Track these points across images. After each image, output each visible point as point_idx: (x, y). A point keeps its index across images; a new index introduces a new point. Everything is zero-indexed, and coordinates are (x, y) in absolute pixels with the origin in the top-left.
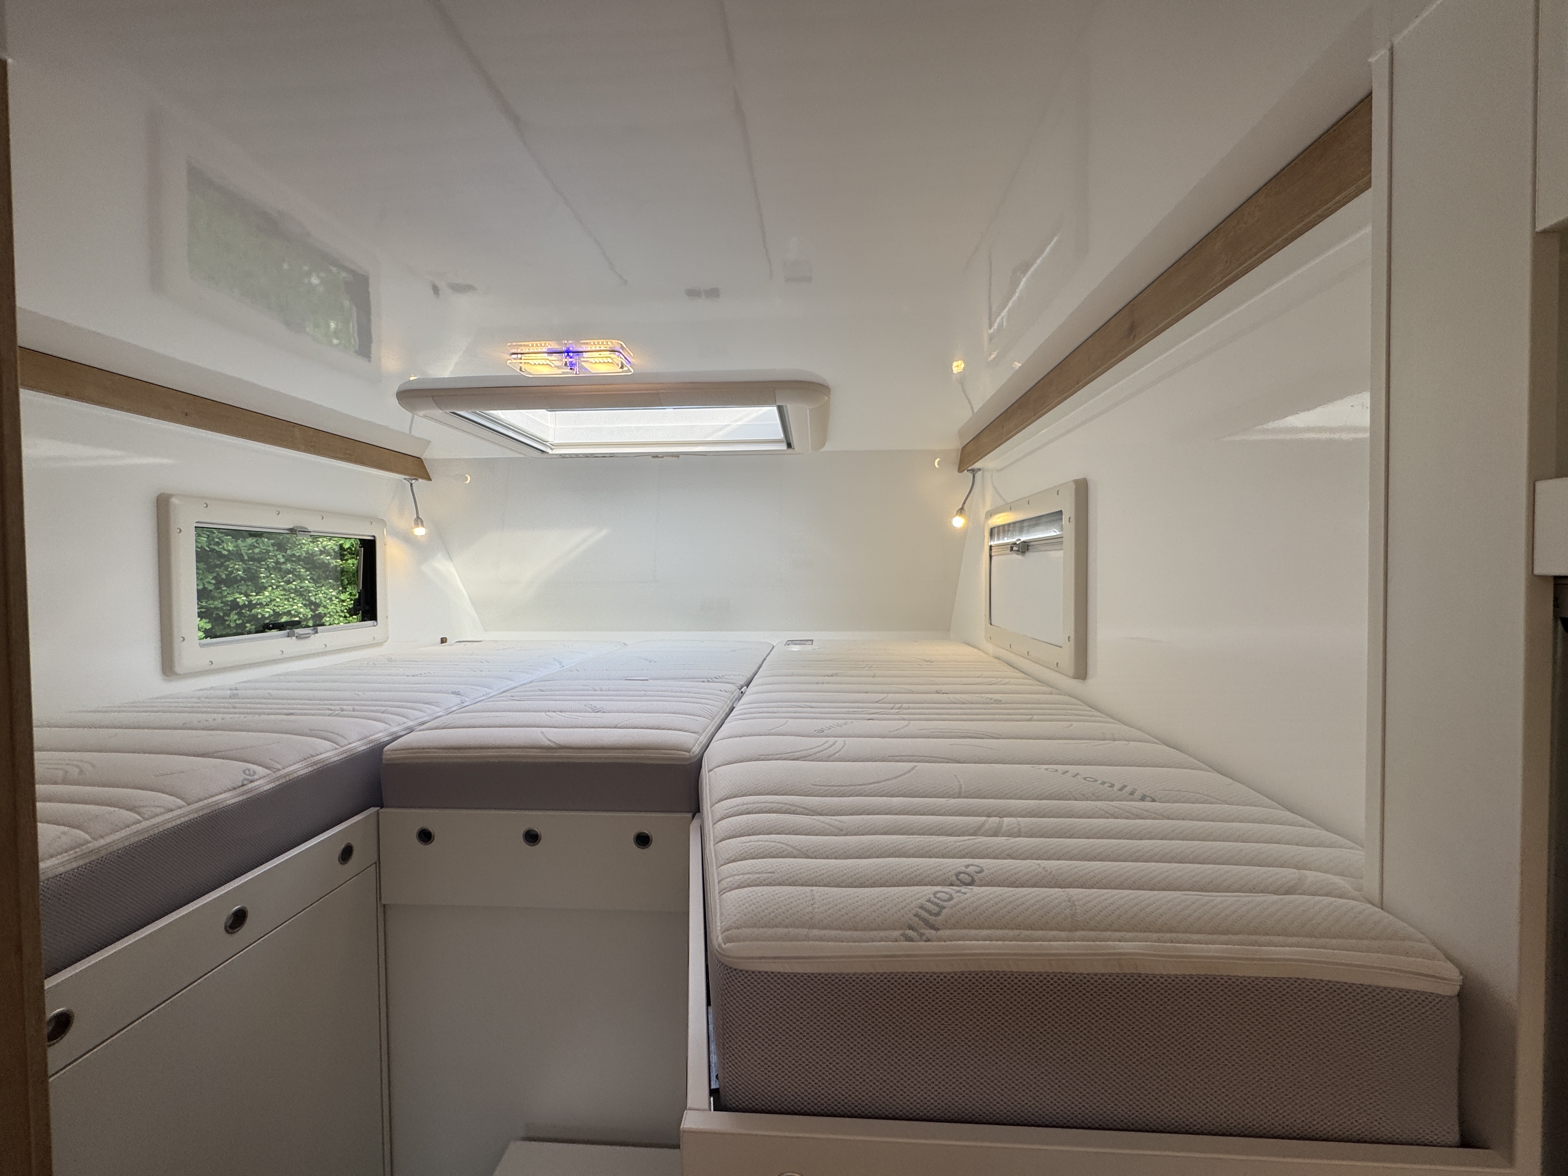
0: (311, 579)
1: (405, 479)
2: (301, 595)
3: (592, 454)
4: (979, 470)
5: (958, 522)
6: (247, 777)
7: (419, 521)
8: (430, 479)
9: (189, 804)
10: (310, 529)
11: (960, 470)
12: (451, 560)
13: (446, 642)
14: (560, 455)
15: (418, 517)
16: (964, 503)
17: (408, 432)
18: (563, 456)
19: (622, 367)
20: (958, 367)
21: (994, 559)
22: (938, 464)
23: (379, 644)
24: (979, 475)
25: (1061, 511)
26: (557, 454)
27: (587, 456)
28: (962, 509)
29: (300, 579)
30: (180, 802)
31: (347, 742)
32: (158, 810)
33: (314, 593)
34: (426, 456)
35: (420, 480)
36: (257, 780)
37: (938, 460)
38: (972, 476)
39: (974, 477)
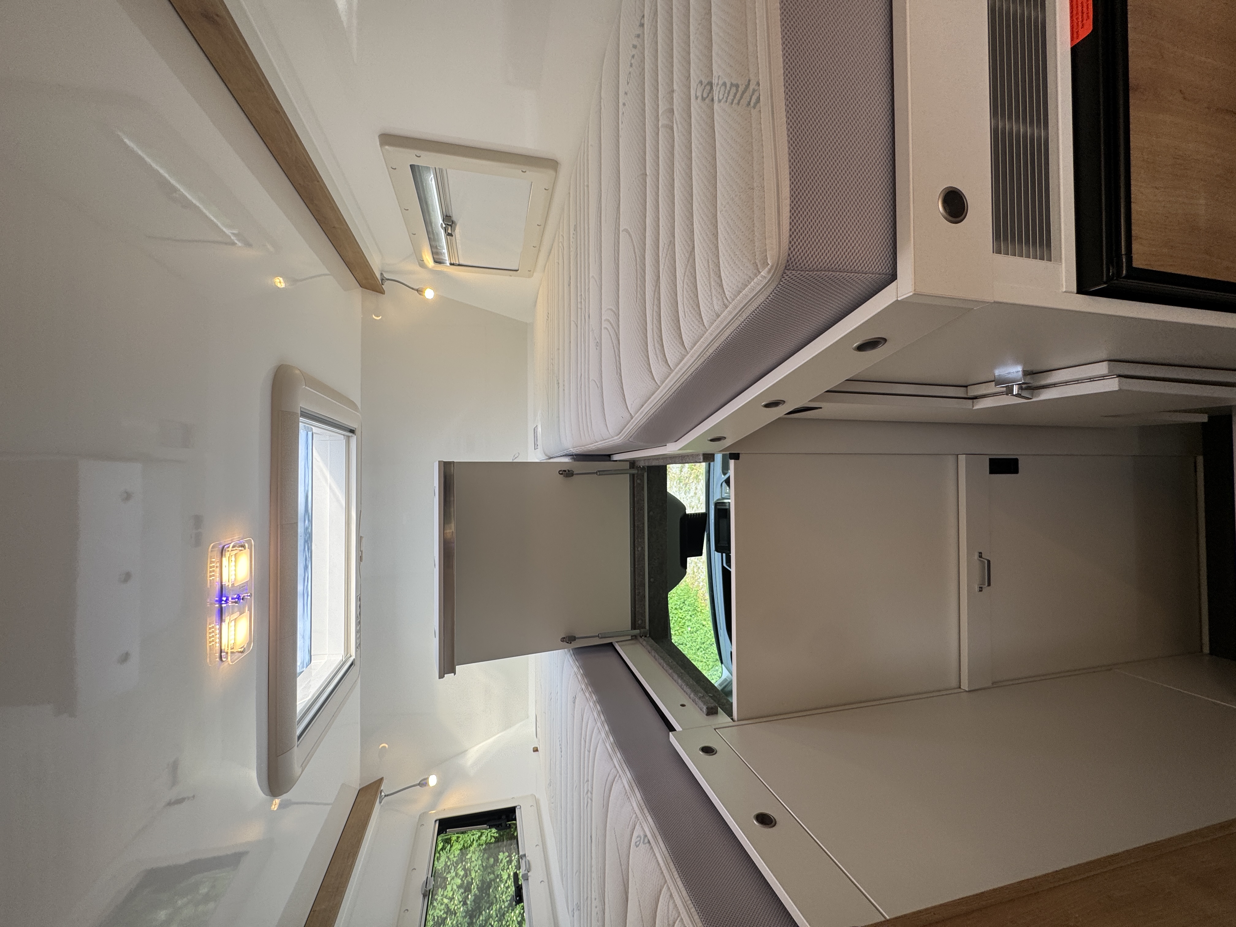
0: (488, 909)
1: (380, 802)
2: (504, 914)
3: (357, 617)
4: (382, 274)
5: (429, 294)
6: (642, 841)
7: (423, 783)
8: (382, 779)
9: (666, 882)
10: (425, 879)
11: (382, 292)
12: (465, 752)
13: (537, 748)
14: (357, 648)
15: (419, 784)
16: (413, 289)
17: (330, 806)
18: (358, 646)
19: (243, 546)
20: (280, 283)
21: (462, 262)
22: (378, 316)
23: (537, 802)
24: (386, 276)
25: (410, 165)
26: (356, 651)
27: (358, 623)
28: (417, 290)
29: (489, 919)
30: (665, 889)
31: (614, 770)
32: (671, 906)
33: (502, 903)
34: (356, 785)
35: (382, 788)
36: (644, 832)
37: (374, 316)
38: (388, 282)
39: (389, 279)
